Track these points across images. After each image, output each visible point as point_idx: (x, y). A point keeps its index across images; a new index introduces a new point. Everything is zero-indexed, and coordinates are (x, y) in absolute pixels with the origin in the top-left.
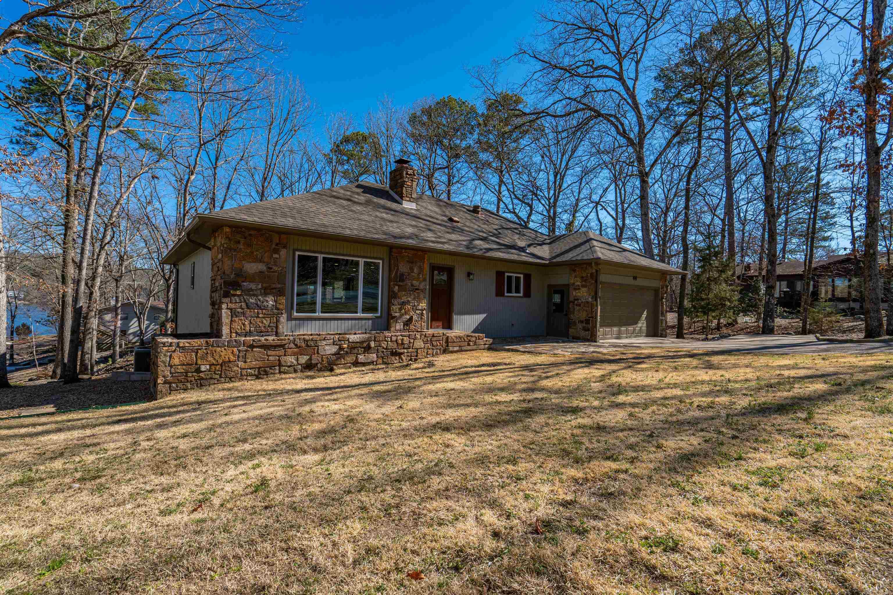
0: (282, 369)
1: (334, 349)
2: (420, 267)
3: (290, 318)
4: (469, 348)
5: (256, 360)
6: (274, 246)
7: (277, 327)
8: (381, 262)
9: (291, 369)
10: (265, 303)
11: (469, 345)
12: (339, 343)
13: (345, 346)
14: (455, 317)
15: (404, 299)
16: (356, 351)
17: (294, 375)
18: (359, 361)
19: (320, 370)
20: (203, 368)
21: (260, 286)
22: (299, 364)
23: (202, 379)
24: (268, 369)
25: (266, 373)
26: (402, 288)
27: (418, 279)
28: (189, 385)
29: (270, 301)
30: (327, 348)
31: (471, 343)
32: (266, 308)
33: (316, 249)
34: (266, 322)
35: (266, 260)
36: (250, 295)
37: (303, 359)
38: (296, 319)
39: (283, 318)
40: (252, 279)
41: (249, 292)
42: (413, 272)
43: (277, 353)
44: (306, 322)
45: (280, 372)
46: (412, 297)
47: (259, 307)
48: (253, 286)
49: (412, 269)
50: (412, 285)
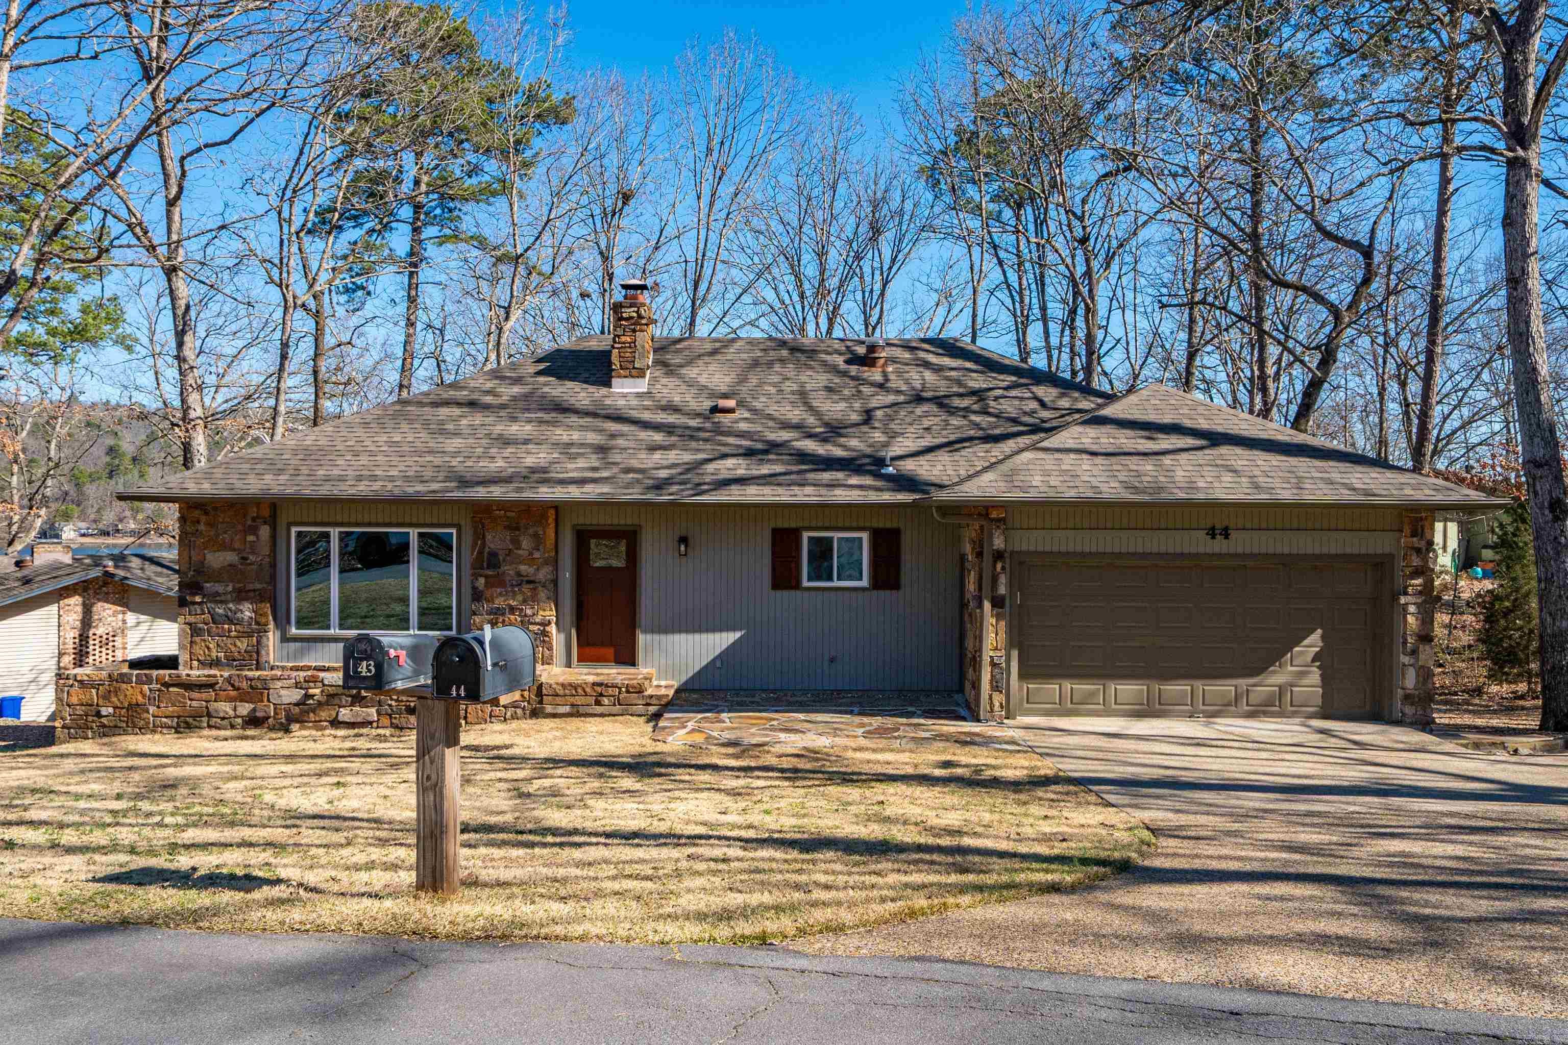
0: (213, 721)
1: (296, 695)
2: (536, 536)
3: (285, 639)
4: (599, 709)
5: (173, 705)
6: (249, 522)
7: (258, 653)
8: (454, 531)
9: (225, 722)
10: (239, 615)
11: (597, 703)
12: (305, 685)
13: (317, 691)
14: (642, 639)
15: (499, 602)
16: (336, 701)
17: (228, 733)
18: (340, 718)
19: (272, 729)
20: (104, 711)
21: (230, 588)
22: (236, 717)
23: (104, 726)
24: (190, 720)
25: (189, 726)
26: (497, 581)
27: (531, 561)
28: (90, 734)
29: (247, 611)
30: (283, 692)
31: (606, 701)
32: (239, 622)
33: (326, 520)
34: (243, 645)
35: (237, 545)
36: (216, 602)
37: (245, 709)
38: (295, 639)
39: (272, 638)
40: (217, 576)
41: (215, 598)
42: (519, 548)
43: (204, 696)
44: (319, 645)
45: (210, 727)
46: (520, 598)
47: (230, 621)
48: (219, 588)
49: (516, 543)
50: (519, 574)
